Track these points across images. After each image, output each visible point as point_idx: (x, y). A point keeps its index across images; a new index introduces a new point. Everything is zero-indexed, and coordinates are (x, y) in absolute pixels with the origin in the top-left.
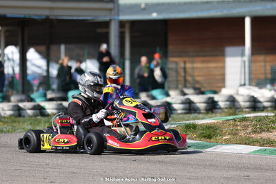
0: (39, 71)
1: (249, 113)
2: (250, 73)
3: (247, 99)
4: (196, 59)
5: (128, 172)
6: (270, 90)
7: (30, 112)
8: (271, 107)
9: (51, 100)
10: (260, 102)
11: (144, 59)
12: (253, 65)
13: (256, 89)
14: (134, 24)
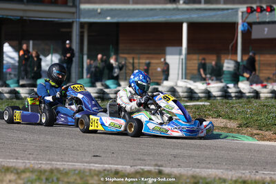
0: (12, 61)
1: (187, 102)
2: (186, 69)
3: (185, 90)
4: (142, 56)
5: (91, 148)
6: (203, 84)
7: (7, 95)
8: (205, 97)
9: (23, 86)
10: (196, 93)
11: (100, 56)
12: (188, 62)
13: (191, 82)
14: (91, 25)
